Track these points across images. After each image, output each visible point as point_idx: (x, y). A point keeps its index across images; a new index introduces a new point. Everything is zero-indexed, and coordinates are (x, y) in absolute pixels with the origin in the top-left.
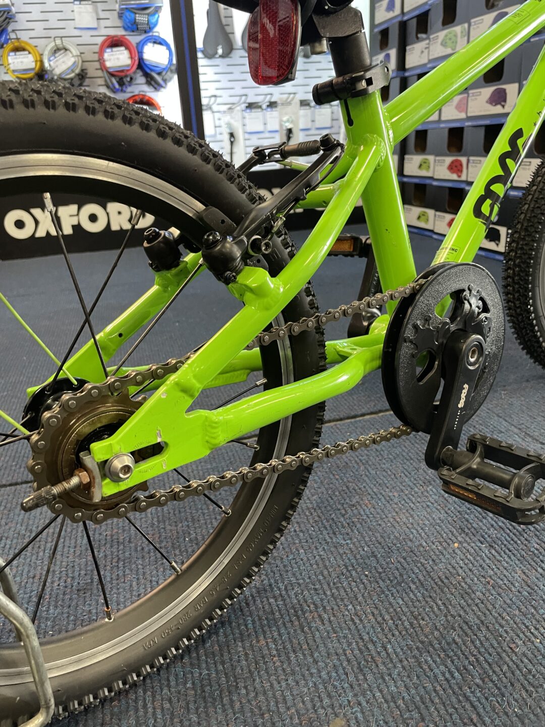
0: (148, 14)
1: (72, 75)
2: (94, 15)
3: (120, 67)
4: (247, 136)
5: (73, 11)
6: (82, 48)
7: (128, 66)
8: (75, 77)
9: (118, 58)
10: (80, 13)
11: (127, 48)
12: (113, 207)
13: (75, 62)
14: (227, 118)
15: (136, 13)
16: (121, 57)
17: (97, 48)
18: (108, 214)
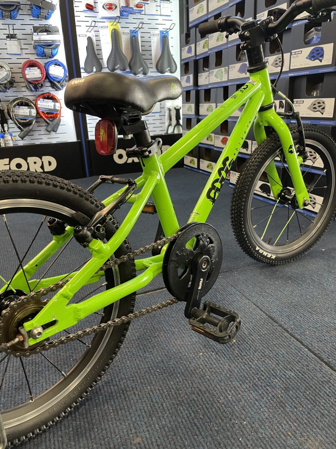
0: (51, 49)
2: (19, 46)
3: (35, 78)
5: (6, 44)
6: (11, 66)
7: (40, 78)
8: (7, 83)
9: (34, 74)
10: (10, 45)
11: (39, 68)
12: (31, 160)
13: (7, 74)
15: (44, 48)
16: (35, 73)
17: (21, 66)
18: (28, 164)
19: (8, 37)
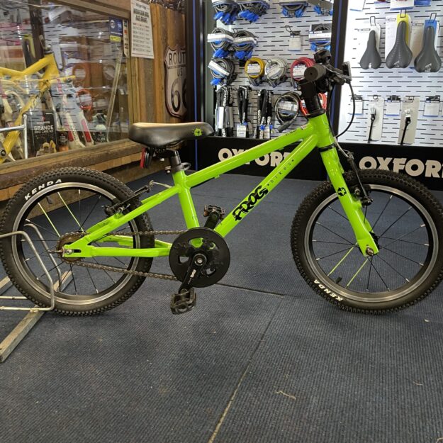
0: (324, 46)
1: (277, 78)
2: (300, 43)
4: (385, 117)
5: (289, 41)
10: (292, 42)
11: (307, 66)
13: (280, 71)
14: (373, 105)
15: (317, 46)
16: (302, 70)
18: (270, 157)
19: (291, 35)
